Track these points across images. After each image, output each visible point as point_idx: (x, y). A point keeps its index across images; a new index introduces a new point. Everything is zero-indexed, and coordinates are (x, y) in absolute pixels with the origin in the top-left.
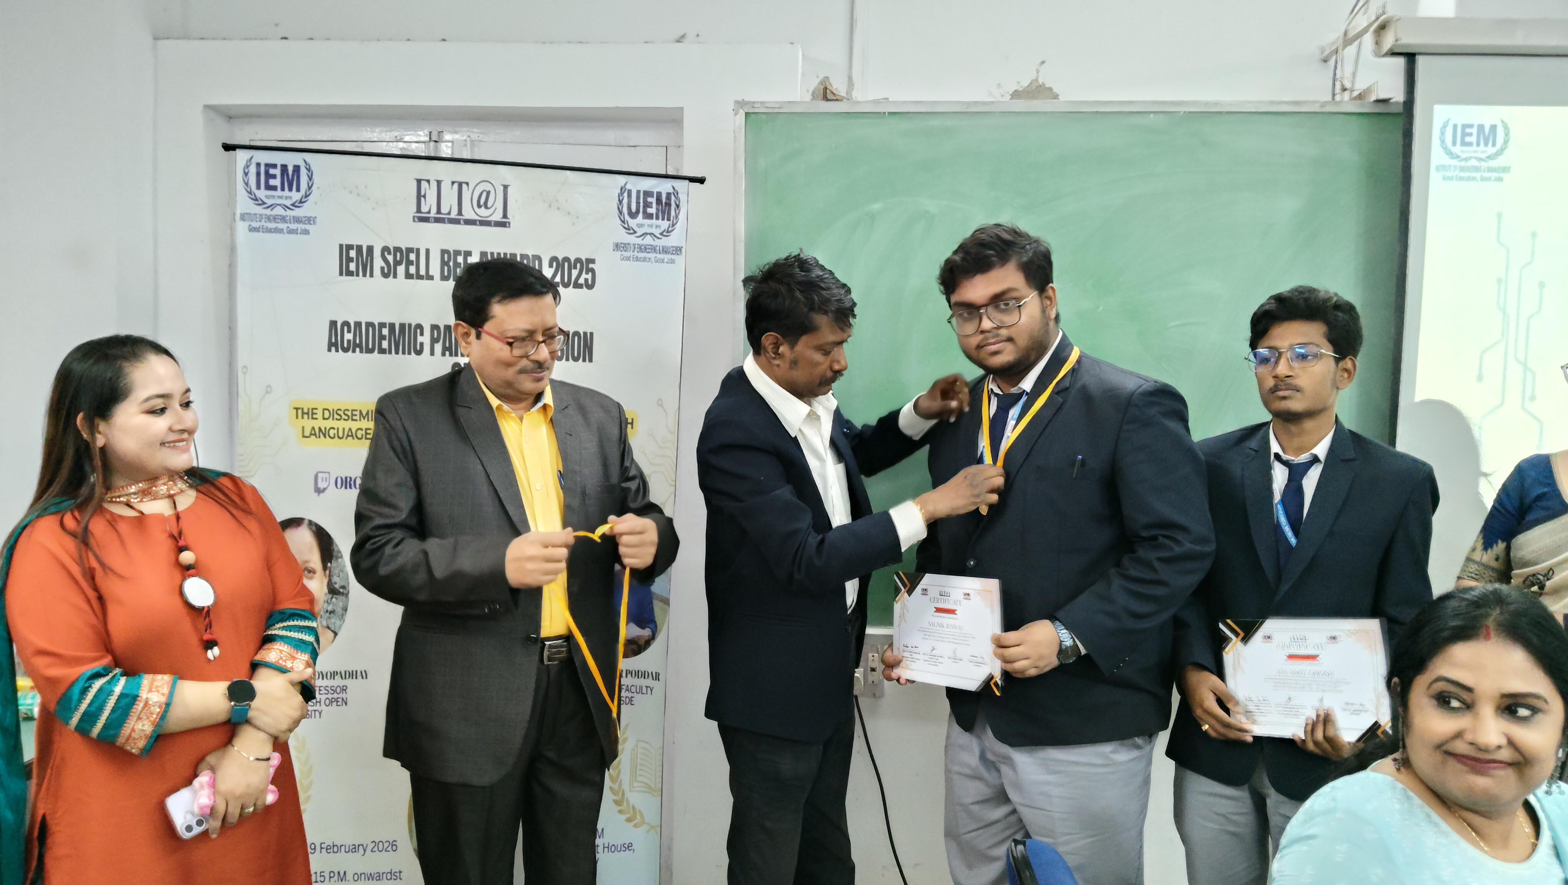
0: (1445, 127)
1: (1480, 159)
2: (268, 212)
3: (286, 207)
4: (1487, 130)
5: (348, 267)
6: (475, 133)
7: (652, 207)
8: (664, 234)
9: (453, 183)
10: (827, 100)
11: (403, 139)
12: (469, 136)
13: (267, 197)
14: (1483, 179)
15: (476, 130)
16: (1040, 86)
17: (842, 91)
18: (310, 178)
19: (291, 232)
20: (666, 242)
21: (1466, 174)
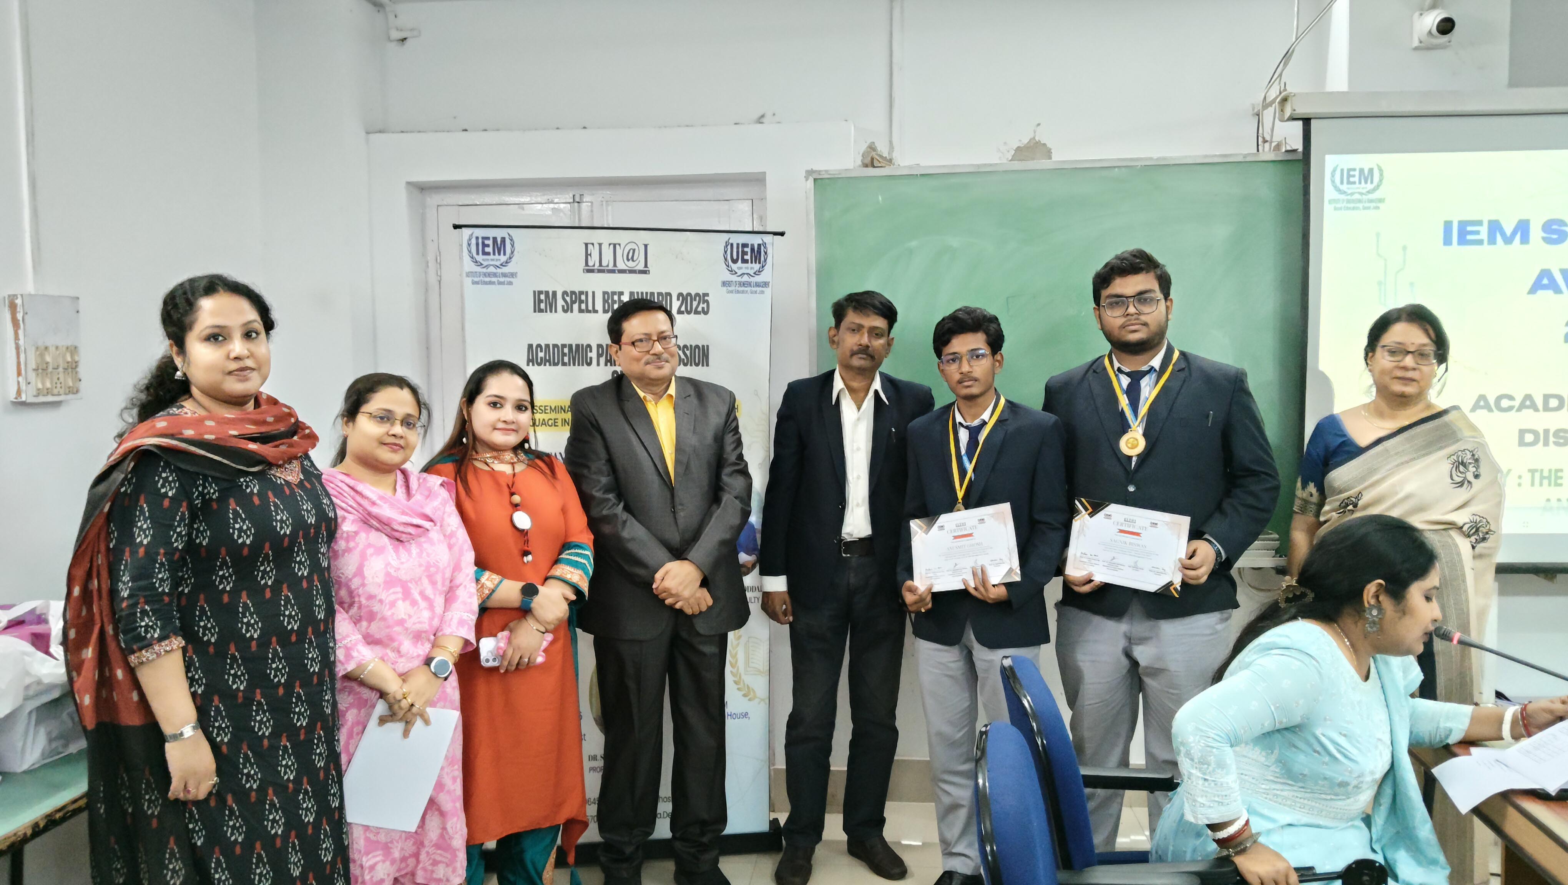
0: (1334, 171)
1: (1361, 194)
2: (484, 270)
3: (496, 267)
4: (1366, 172)
5: (539, 305)
6: (608, 195)
7: (747, 255)
8: (757, 273)
9: (610, 244)
10: (874, 167)
11: (554, 201)
12: (603, 198)
13: (483, 260)
14: (1365, 208)
15: (608, 192)
16: (1037, 143)
17: (885, 155)
18: (513, 246)
19: (500, 283)
20: (758, 279)
21: (1352, 205)
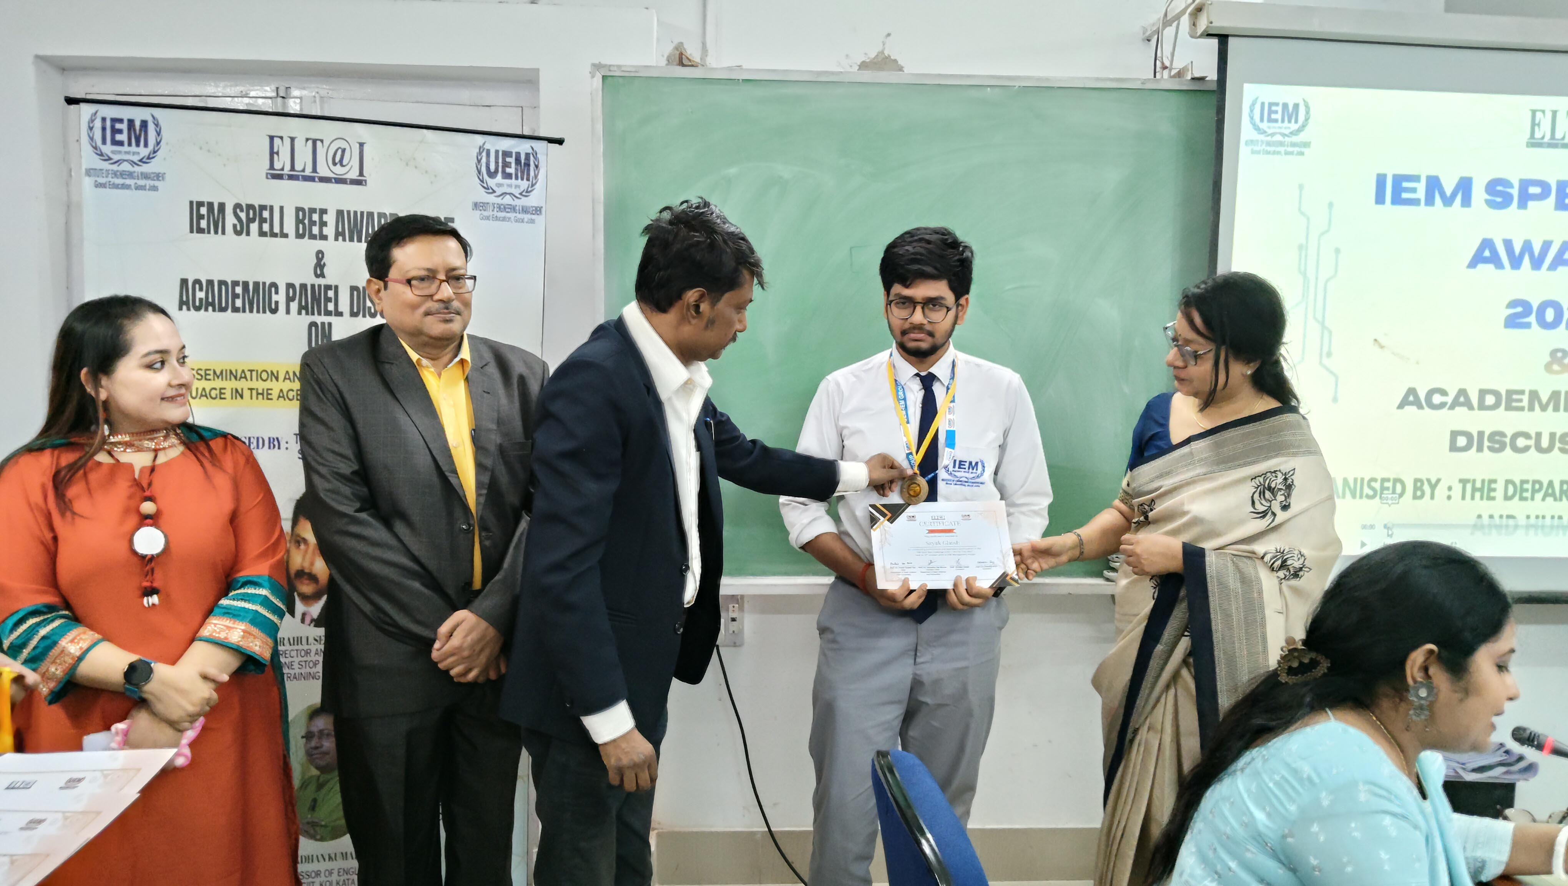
0: (1253, 104)
1: (1284, 135)
2: (115, 167)
3: (133, 163)
4: (1290, 108)
5: (198, 223)
6: (324, 89)
7: (511, 167)
8: (524, 194)
9: (307, 140)
10: (684, 65)
11: (249, 94)
12: (318, 93)
13: (113, 152)
15: (325, 86)
16: (887, 58)
17: (696, 57)
18: (159, 134)
19: (138, 188)
20: (524, 202)
21: (1272, 149)
